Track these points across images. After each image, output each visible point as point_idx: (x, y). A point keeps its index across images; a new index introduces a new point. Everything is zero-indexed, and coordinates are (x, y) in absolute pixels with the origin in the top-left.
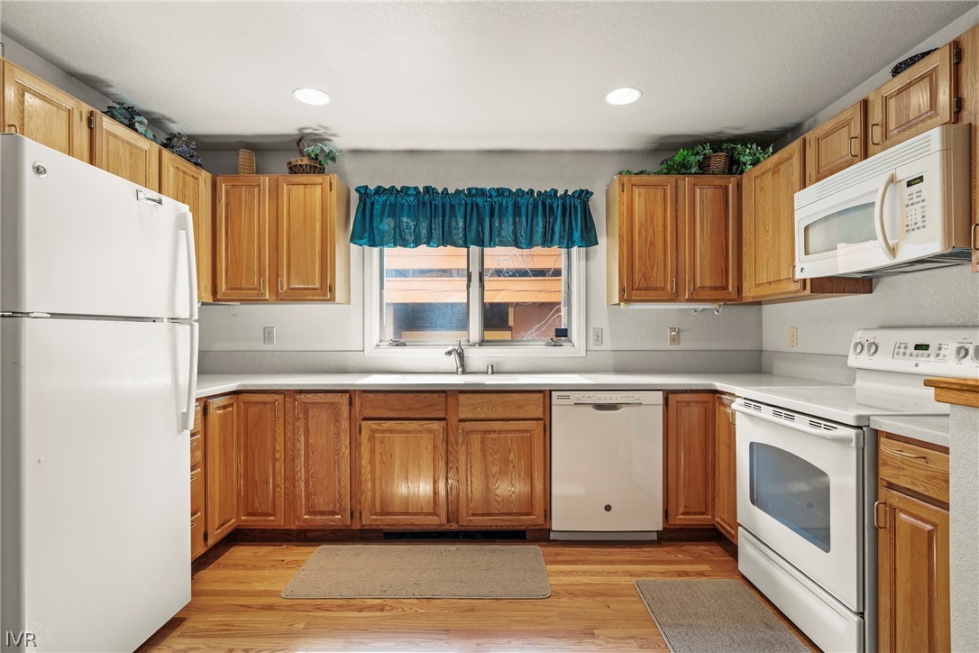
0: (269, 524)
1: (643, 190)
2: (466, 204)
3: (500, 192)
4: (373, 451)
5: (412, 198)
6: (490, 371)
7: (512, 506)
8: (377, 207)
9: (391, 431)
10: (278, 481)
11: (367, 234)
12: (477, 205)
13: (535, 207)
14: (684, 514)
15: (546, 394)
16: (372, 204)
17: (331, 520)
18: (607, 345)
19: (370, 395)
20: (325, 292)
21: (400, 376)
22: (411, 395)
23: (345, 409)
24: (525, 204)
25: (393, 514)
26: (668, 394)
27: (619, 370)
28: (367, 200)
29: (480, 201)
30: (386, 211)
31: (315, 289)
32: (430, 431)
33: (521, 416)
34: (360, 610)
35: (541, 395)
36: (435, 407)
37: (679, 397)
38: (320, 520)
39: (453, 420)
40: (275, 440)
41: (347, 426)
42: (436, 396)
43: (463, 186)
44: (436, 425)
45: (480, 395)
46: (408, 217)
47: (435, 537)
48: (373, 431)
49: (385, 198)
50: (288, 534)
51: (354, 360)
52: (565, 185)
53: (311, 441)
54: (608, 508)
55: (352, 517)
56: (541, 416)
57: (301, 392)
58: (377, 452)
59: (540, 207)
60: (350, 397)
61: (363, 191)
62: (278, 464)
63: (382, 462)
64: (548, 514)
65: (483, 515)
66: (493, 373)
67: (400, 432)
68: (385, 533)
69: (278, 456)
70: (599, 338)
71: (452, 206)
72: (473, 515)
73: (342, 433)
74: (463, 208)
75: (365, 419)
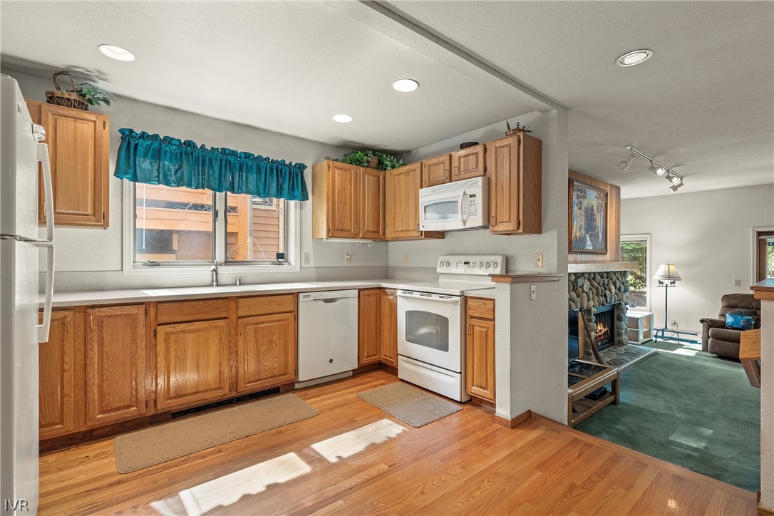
0: (55, 432)
1: (340, 171)
2: (221, 160)
3: (247, 155)
4: (167, 350)
5: (174, 147)
6: (238, 283)
7: (275, 371)
8: (140, 148)
9: (184, 332)
10: (66, 390)
11: (131, 170)
12: (230, 163)
13: (272, 170)
14: (367, 357)
15: (295, 295)
16: (136, 145)
17: (127, 413)
18: (312, 264)
19: (166, 305)
20: (100, 218)
22: (201, 302)
23: (142, 317)
24: (265, 167)
25: (186, 395)
26: (360, 290)
27: (319, 280)
28: (132, 141)
29: (232, 159)
30: (150, 154)
31: (87, 215)
32: (216, 327)
33: (280, 311)
35: (293, 296)
36: (220, 310)
37: (365, 292)
38: (114, 416)
39: (233, 318)
40: (63, 353)
41: (143, 332)
42: (221, 301)
43: (219, 146)
44: (221, 323)
45: (253, 298)
46: (171, 161)
47: (215, 407)
48: (167, 333)
49: (149, 142)
50: (71, 439)
52: (292, 159)
53: (105, 349)
54: (331, 361)
55: (146, 406)
56: (293, 309)
57: (93, 307)
58: (172, 349)
59: (275, 171)
60: (146, 308)
61: (127, 133)
62: (67, 376)
63: (177, 357)
64: (296, 373)
65: (255, 381)
66: (240, 285)
67: (192, 331)
68: (173, 414)
69: (66, 367)
70: (307, 259)
71: (210, 160)
72: (248, 383)
73: (138, 339)
74: (218, 163)
75: (159, 325)
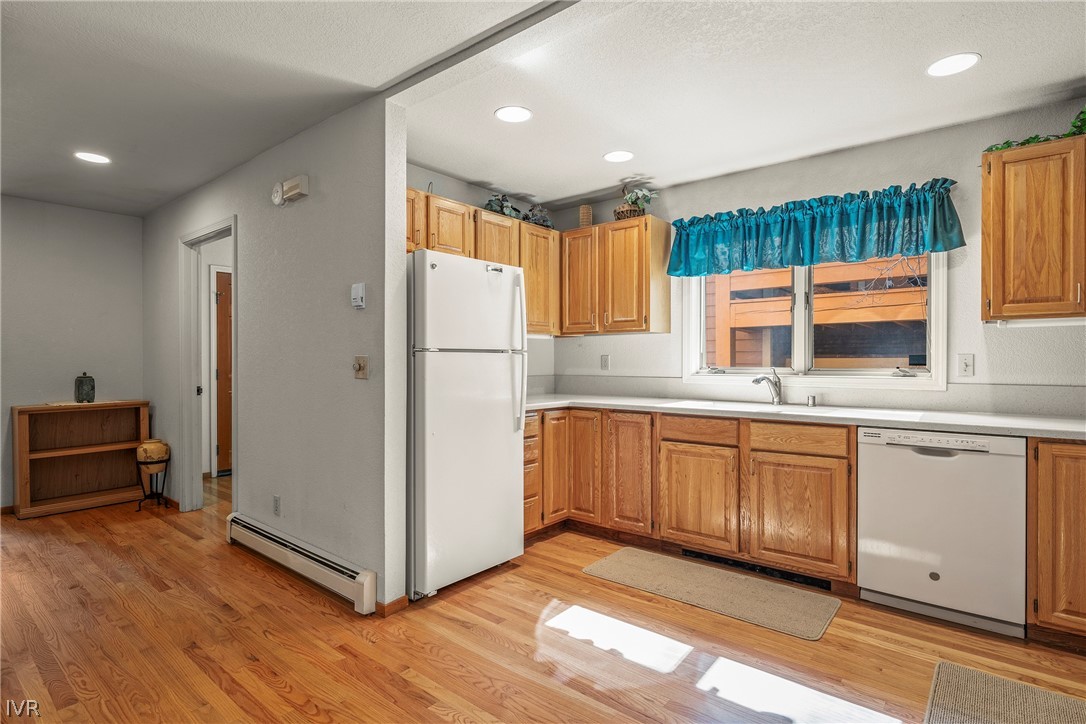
0: (591, 519)
1: (1023, 168)
2: (783, 221)
3: (823, 201)
4: (670, 470)
5: (725, 224)
6: (811, 402)
7: (808, 548)
8: (693, 238)
9: (686, 453)
10: (596, 485)
11: (682, 266)
12: (796, 220)
13: (868, 210)
14: (1066, 611)
15: (850, 429)
16: (688, 235)
17: (636, 526)
18: (983, 375)
19: (668, 418)
20: (641, 324)
21: (711, 403)
22: (704, 420)
23: (647, 428)
24: (855, 210)
25: (688, 532)
26: (1035, 445)
27: (999, 411)
28: (683, 232)
29: (799, 215)
30: (701, 240)
31: (633, 321)
32: (722, 457)
33: (820, 452)
34: (633, 596)
35: (844, 431)
36: (727, 434)
37: (1056, 448)
38: (627, 525)
39: (745, 449)
40: (594, 450)
41: (649, 444)
42: (727, 422)
43: (780, 202)
44: (728, 452)
46: (724, 242)
47: (731, 565)
48: (669, 451)
49: (699, 228)
50: (606, 532)
51: (672, 386)
53: (621, 455)
54: (935, 576)
55: (653, 527)
56: (844, 454)
57: (614, 411)
58: (674, 472)
59: (875, 211)
60: (652, 418)
61: (679, 224)
62: (596, 470)
63: (678, 481)
64: (852, 566)
65: (775, 551)
66: (814, 405)
67: (694, 454)
68: (683, 550)
69: (596, 464)
70: (969, 366)
71: (767, 225)
72: (765, 549)
73: (645, 451)
74: (778, 226)
75: (665, 440)
